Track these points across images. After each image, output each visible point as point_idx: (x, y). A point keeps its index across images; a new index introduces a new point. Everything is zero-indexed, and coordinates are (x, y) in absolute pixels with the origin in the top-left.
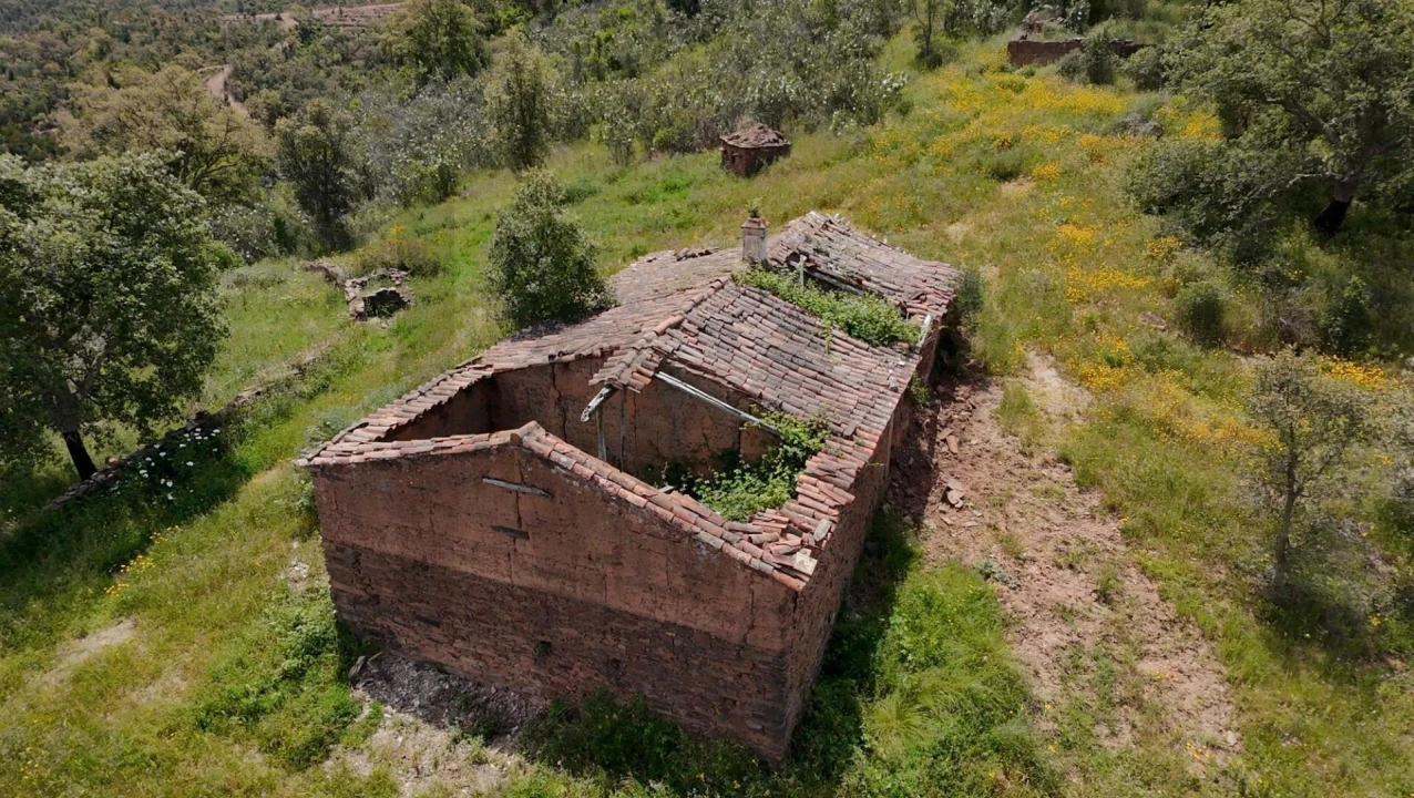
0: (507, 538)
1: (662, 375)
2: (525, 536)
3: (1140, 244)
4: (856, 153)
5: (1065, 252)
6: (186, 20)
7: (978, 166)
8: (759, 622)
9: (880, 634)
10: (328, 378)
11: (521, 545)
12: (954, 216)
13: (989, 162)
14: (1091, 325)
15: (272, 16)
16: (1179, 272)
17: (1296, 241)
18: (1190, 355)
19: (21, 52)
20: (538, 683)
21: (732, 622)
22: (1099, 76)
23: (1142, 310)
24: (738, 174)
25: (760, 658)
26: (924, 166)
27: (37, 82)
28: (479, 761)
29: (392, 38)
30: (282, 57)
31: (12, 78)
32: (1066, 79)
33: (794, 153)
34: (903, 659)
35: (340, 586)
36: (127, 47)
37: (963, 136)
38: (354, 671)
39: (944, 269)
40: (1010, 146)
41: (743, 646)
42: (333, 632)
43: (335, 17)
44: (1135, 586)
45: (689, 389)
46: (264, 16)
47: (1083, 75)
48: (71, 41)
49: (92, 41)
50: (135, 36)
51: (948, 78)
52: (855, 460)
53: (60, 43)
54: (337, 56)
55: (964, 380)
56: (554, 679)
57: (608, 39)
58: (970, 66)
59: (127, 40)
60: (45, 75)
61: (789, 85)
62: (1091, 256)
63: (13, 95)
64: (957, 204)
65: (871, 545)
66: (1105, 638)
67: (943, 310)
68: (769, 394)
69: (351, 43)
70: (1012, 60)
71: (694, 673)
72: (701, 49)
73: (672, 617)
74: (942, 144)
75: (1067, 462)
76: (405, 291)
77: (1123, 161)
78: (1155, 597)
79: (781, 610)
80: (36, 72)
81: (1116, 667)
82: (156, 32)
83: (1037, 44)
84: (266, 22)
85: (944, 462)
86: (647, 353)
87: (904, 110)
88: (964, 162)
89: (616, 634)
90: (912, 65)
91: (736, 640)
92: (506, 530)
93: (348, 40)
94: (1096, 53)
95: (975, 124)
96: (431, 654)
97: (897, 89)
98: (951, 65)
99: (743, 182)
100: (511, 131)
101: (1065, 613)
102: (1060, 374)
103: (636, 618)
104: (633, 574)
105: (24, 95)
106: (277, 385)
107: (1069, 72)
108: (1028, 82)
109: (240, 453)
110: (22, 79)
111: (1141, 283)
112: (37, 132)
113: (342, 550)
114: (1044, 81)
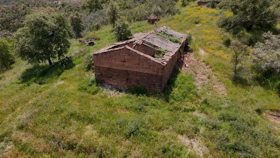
0: (123, 62)
1: (143, 43)
2: (125, 62)
3: (218, 32)
4: (171, 20)
5: (206, 34)
6: (40, 2)
7: (192, 21)
8: (159, 71)
9: (175, 80)
10: (85, 53)
11: (125, 63)
12: (188, 29)
13: (194, 21)
14: (210, 44)
15: (57, 2)
16: (224, 36)
17: (244, 32)
18: (225, 48)
19: (8, 9)
20: (126, 86)
21: (155, 72)
22: (213, 7)
23: (218, 42)
24: (150, 24)
25: (159, 77)
26: (183, 22)
27: (11, 14)
28: (119, 94)
29: (85, 3)
30: (59, 10)
31: (6, 13)
32: (207, 8)
33: (160, 20)
34: (179, 83)
35: (96, 73)
36: (29, 8)
37: (189, 17)
38: (99, 85)
39: (186, 35)
40: (198, 18)
41: (157, 75)
42: (95, 80)
43: (69, 2)
44: (213, 77)
45: (147, 45)
46: (55, 2)
47: (210, 7)
48: (18, 6)
49: (22, 6)
50: (30, 6)
51: (187, 8)
52: (172, 54)
53: (16, 7)
54: (69, 10)
55: (189, 52)
56: (129, 84)
57: (126, 3)
58: (191, 6)
59: (29, 6)
60: (13, 13)
61: (159, 9)
62: (210, 34)
63: (7, 17)
64: (188, 27)
65: (174, 71)
66: (208, 83)
67: (185, 40)
68: (159, 46)
69: (72, 7)
70: (198, 5)
71: (149, 80)
72: (142, 5)
73: (147, 72)
74: (186, 18)
75: (204, 62)
76: (95, 42)
77: (216, 20)
78: (216, 78)
79: (162, 69)
80: (11, 12)
81: (210, 86)
82: (34, 5)
83: (203, 2)
84: (56, 3)
85: (185, 62)
86: (141, 40)
87: (179, 13)
88: (190, 21)
89: (138, 76)
90: (181, 6)
91: (155, 74)
92: (123, 61)
93: (71, 6)
94: (212, 3)
95: (192, 15)
96: (110, 83)
97: (178, 9)
98: (188, 6)
99: (151, 25)
100: (111, 17)
101: (202, 80)
102: (204, 51)
103: (141, 73)
104: (141, 66)
105: (9, 17)
106: (77, 54)
107: (208, 6)
108: (201, 8)
109: (74, 62)
110: (8, 14)
111: (218, 38)
112: (11, 24)
113: (97, 67)
114: (204, 8)
